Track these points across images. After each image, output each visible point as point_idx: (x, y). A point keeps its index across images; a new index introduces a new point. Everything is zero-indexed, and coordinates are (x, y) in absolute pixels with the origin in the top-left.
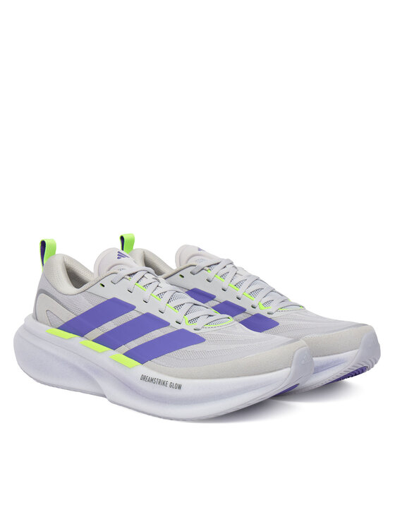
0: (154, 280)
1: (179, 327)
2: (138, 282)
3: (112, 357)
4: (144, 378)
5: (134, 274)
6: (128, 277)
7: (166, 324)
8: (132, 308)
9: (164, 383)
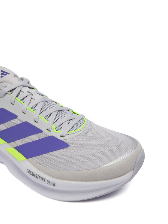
0: (29, 94)
1: (50, 134)
2: (17, 96)
3: (7, 149)
4: (29, 171)
5: (14, 90)
6: (10, 93)
7: (40, 131)
8: (15, 117)
9: (43, 180)
